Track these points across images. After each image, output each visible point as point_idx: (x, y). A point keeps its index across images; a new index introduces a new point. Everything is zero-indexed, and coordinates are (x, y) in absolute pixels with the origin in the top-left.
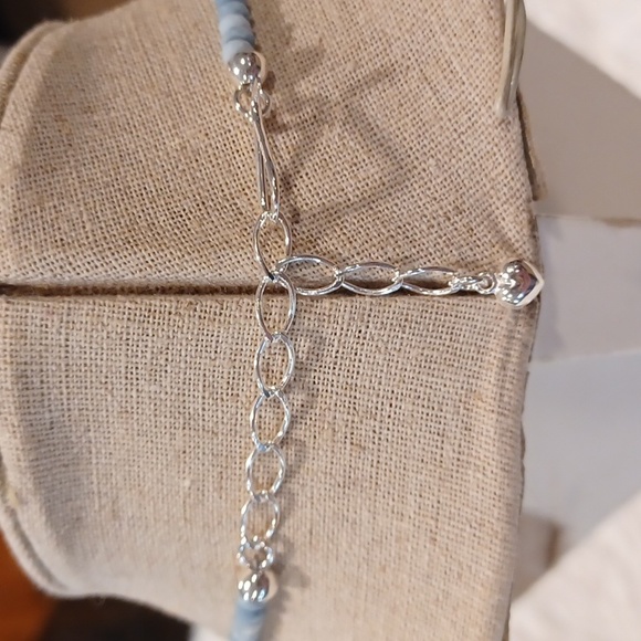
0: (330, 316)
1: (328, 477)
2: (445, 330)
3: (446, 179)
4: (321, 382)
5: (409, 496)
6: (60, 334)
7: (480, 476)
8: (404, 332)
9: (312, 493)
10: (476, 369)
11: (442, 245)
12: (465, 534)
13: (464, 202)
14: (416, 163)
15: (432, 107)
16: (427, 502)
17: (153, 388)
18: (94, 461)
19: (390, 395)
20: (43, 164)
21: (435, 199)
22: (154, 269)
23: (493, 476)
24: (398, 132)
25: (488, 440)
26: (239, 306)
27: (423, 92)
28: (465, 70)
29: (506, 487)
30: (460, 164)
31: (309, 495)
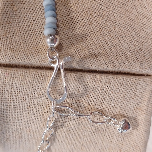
0: (99, 81)
1: (90, 130)
2: (133, 87)
3: (138, 39)
4: (93, 101)
5: (115, 137)
6: (10, 81)
7: (138, 133)
8: (121, 87)
9: (85, 134)
10: (141, 100)
11: (136, 60)
12: (130, 149)
13: (143, 47)
14: (129, 33)
15: (135, 15)
16: (120, 139)
17: (39, 100)
18: (16, 121)
19: (113, 106)
20: (7, 20)
21: (134, 45)
22: (44, 61)
23: (142, 133)
24: (124, 22)
25: (142, 122)
26: (71, 76)
27: (133, 10)
28: (147, 4)
29: (145, 137)
30: (143, 34)
31: (83, 135)
